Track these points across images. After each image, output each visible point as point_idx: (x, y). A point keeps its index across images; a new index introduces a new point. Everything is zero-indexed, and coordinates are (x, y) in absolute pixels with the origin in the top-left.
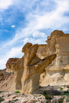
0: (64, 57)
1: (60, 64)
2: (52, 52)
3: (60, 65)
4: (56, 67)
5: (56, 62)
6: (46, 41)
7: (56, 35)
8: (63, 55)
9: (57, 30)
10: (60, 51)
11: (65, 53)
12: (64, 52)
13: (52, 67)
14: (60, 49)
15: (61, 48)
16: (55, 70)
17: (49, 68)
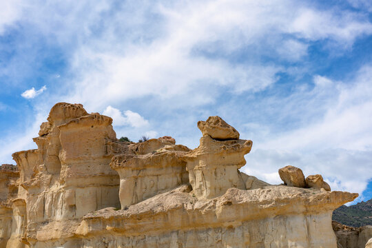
0: (80, 192)
1: (66, 216)
2: (50, 176)
3: (68, 219)
4: (57, 226)
5: (57, 208)
6: (35, 140)
7: (61, 120)
8: (78, 187)
9: (65, 104)
10: (68, 174)
11: (85, 177)
12: (80, 177)
13: (45, 227)
14: (70, 165)
15: (72, 162)
16: (52, 239)
17: (35, 231)
